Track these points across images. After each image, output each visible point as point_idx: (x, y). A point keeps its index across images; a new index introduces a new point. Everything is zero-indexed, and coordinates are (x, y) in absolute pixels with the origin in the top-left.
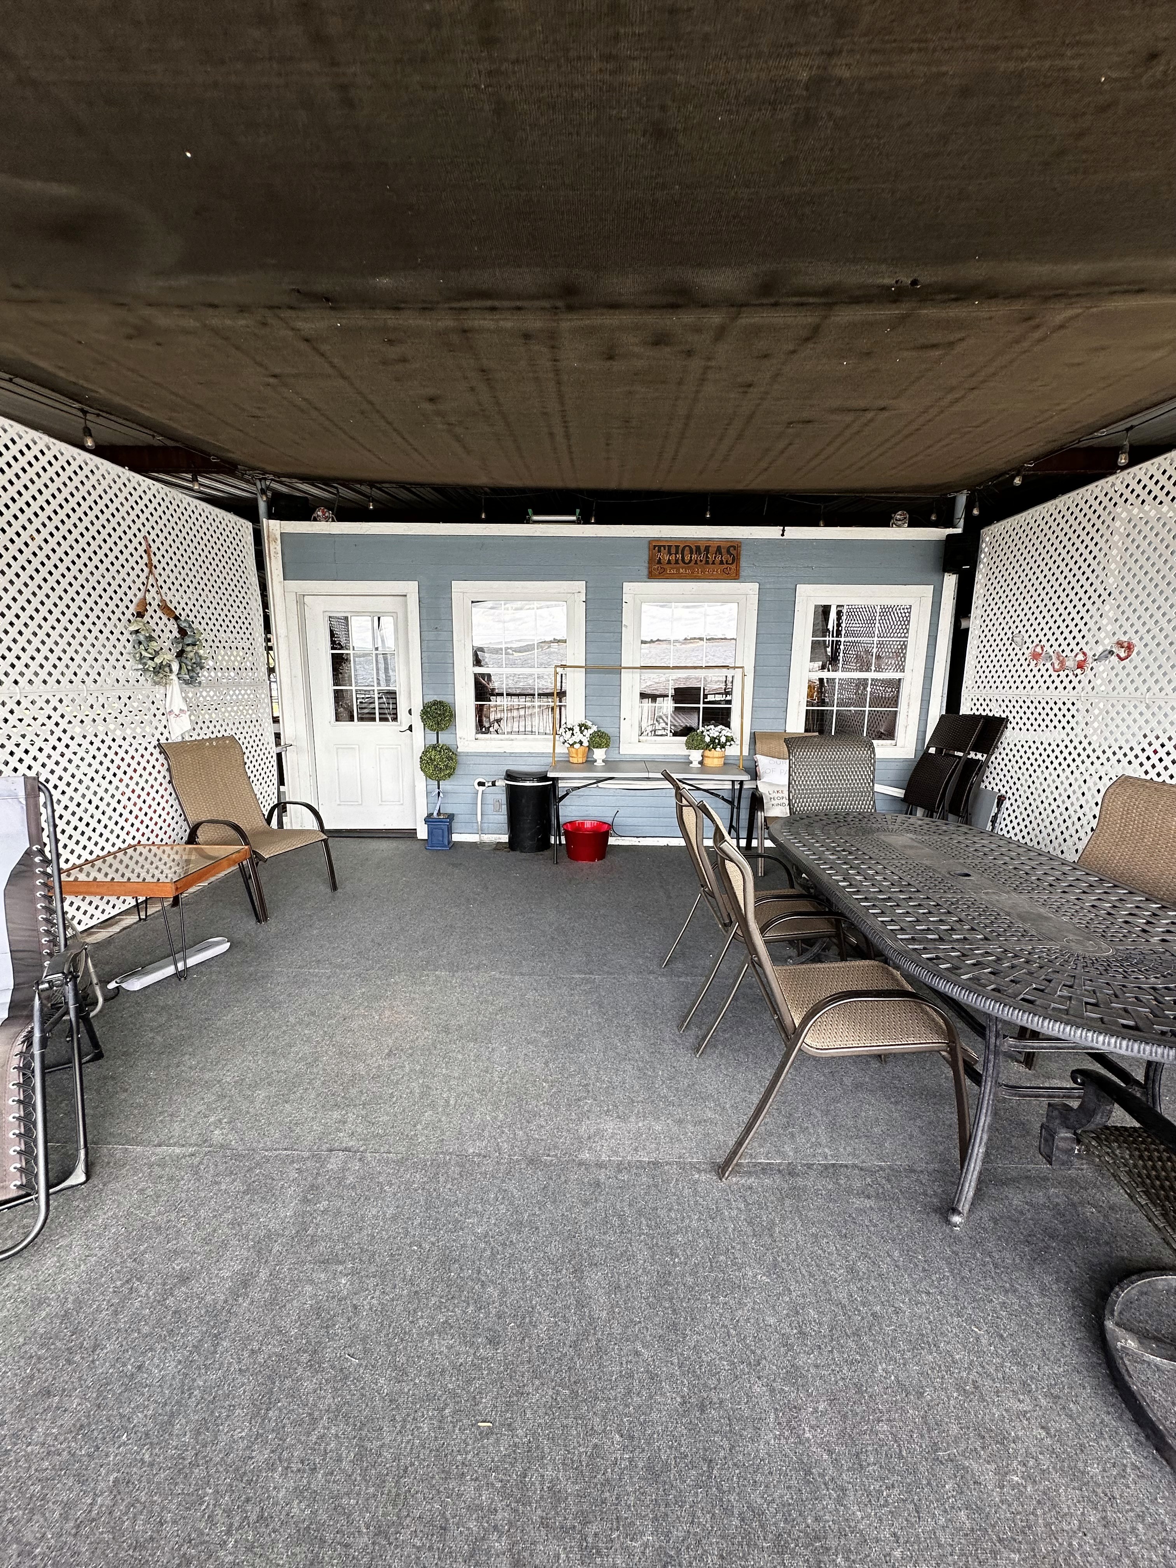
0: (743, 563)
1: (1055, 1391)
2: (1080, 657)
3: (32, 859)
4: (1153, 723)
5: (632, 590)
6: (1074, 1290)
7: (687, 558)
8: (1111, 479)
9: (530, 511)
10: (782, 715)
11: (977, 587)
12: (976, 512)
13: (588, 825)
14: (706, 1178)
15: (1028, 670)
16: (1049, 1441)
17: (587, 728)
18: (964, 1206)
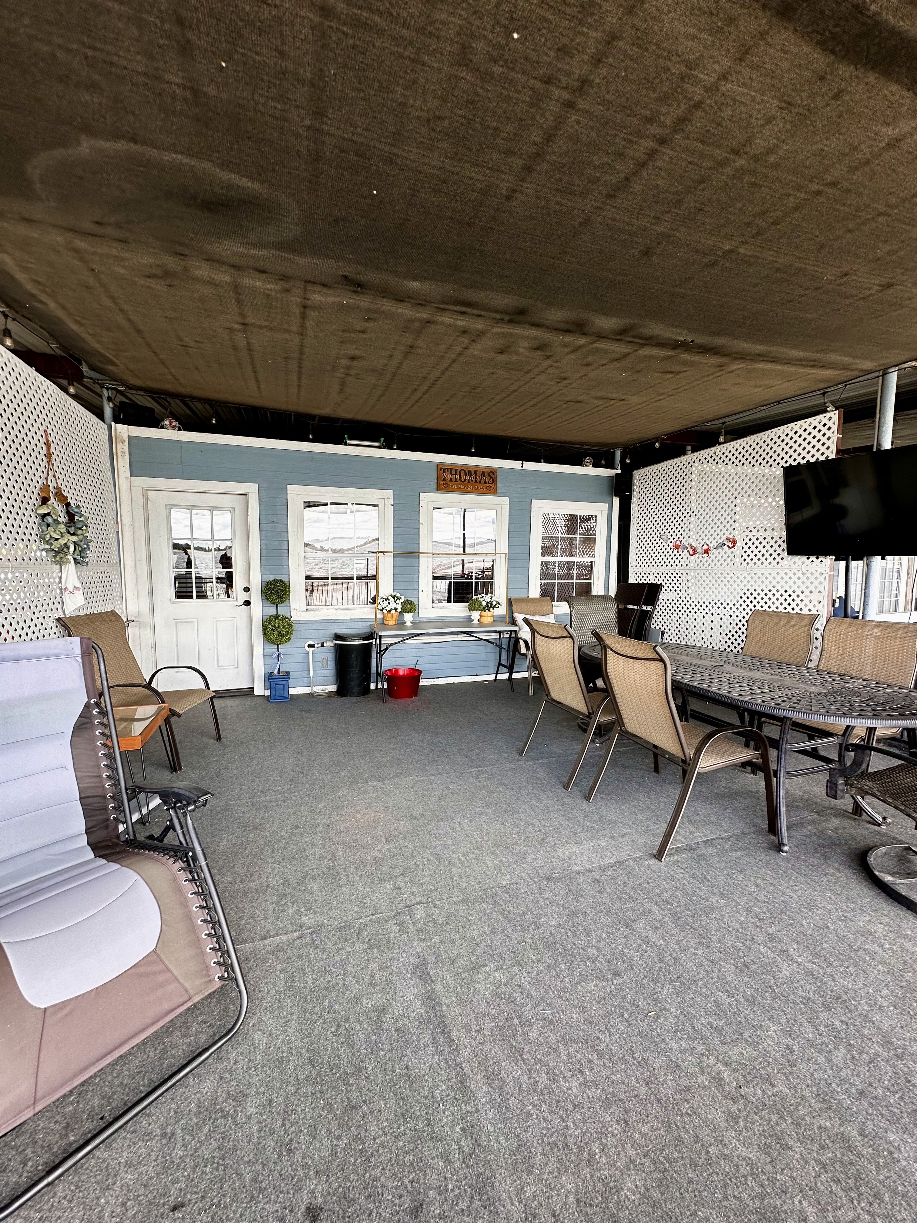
0: (499, 483)
1: (873, 908)
2: (706, 547)
3: (91, 712)
4: (752, 582)
5: (427, 499)
6: (849, 866)
7: (463, 478)
8: (714, 449)
9: (346, 436)
10: (525, 586)
11: (633, 506)
12: (628, 461)
13: (401, 673)
14: (653, 862)
15: (672, 555)
16: (886, 928)
17: (399, 598)
18: (785, 841)
